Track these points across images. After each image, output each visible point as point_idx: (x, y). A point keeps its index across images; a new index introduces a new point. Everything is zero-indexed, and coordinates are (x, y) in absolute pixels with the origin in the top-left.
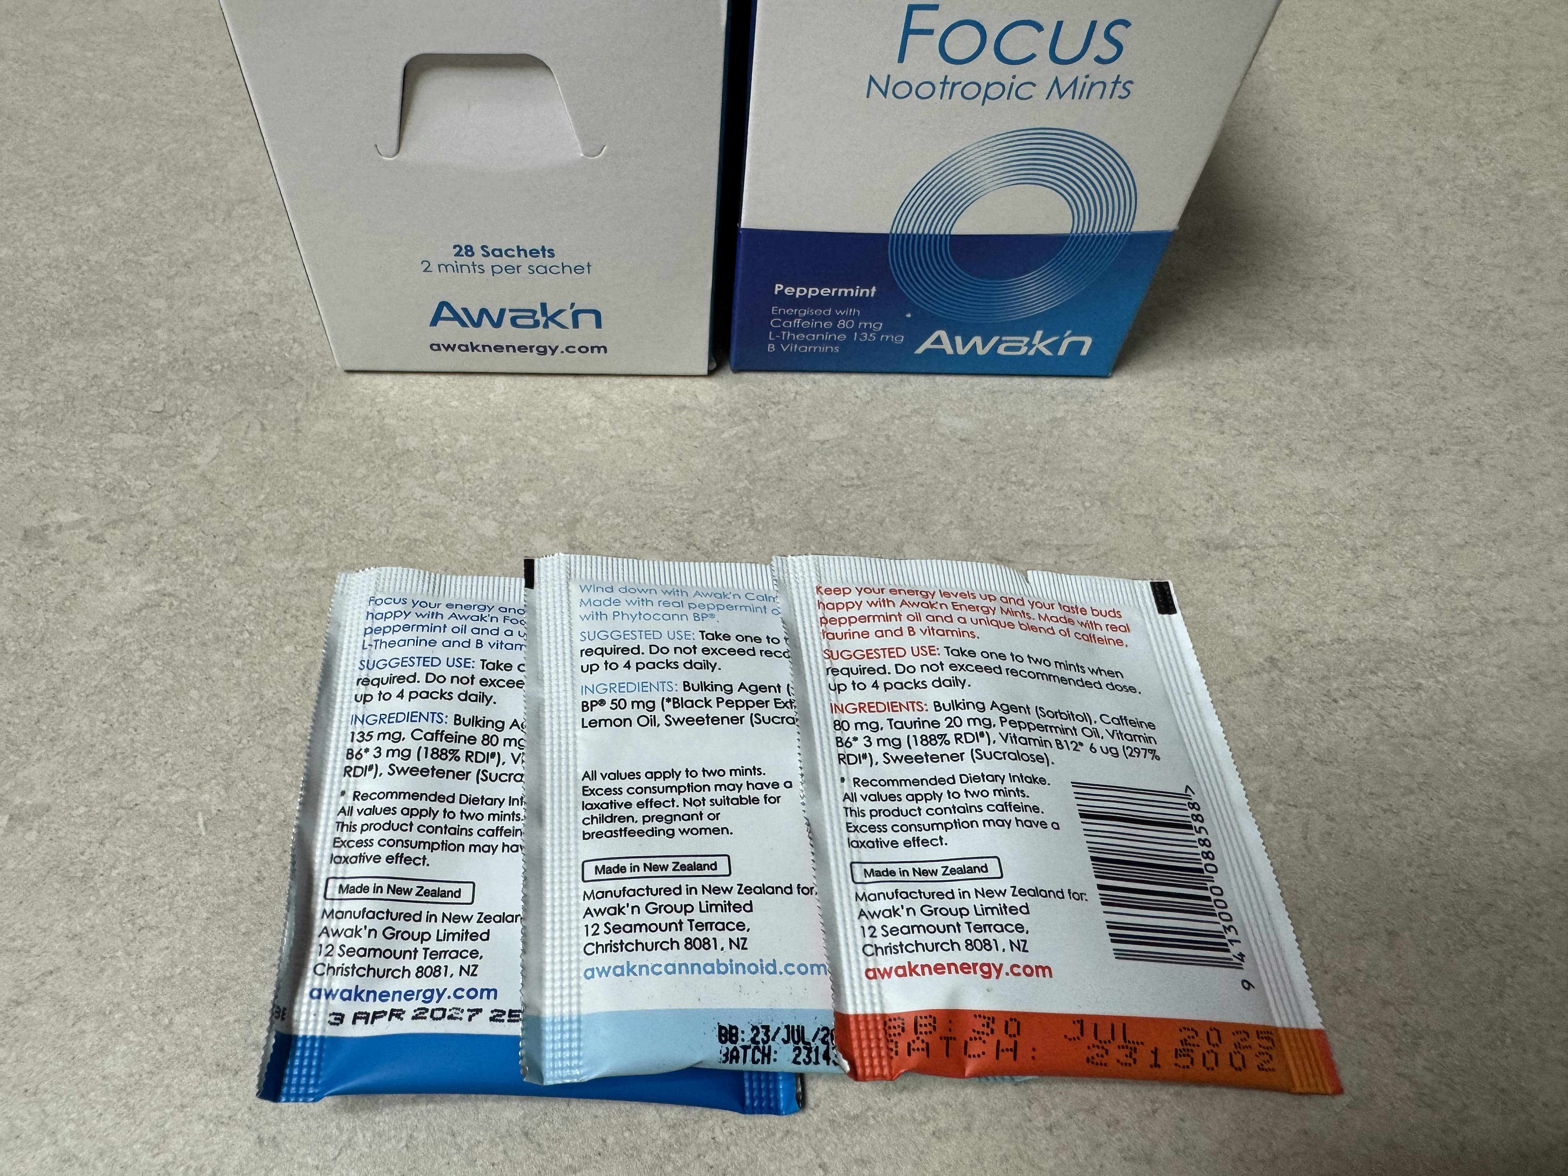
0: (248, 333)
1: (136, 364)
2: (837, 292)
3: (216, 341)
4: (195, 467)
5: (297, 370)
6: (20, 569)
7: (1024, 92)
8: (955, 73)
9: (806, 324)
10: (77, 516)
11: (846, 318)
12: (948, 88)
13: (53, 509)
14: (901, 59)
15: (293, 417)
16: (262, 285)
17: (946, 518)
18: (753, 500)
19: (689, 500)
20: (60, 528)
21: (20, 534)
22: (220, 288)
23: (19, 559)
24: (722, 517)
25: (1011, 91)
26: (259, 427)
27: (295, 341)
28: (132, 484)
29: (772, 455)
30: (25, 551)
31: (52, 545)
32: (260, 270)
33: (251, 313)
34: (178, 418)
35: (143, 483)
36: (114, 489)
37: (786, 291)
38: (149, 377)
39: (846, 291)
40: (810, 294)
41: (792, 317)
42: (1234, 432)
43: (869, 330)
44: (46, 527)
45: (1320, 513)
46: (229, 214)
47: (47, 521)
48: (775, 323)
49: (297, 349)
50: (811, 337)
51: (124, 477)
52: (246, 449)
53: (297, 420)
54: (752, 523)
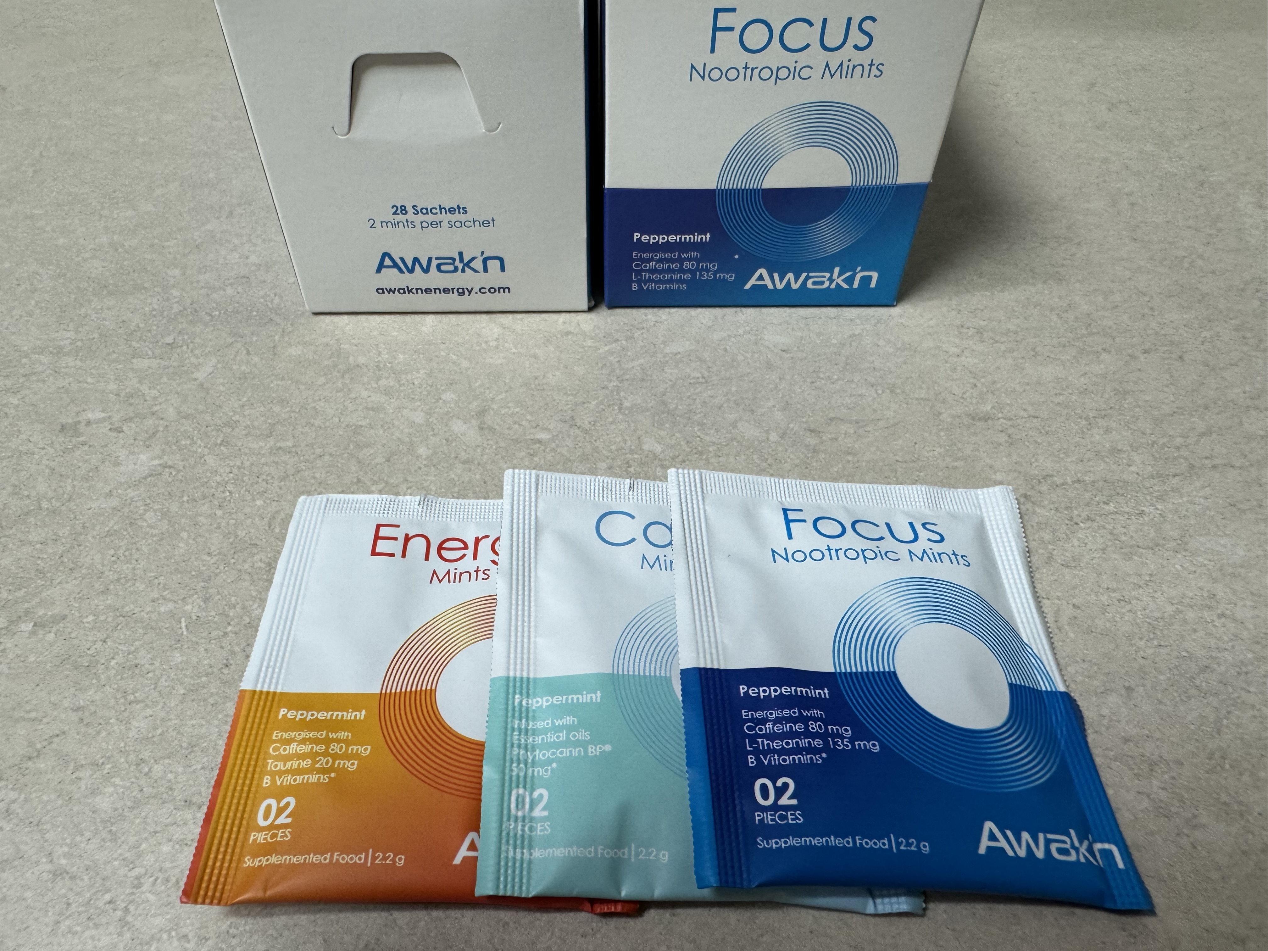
0: (240, 290)
1: (154, 313)
2: (680, 239)
3: (215, 296)
4: (196, 379)
5: (277, 314)
6: (56, 451)
7: (805, 73)
8: (754, 60)
9: (660, 266)
10: (103, 415)
11: (690, 260)
12: (749, 71)
13: (84, 411)
14: (713, 51)
15: (272, 345)
16: (254, 259)
17: (770, 404)
18: (622, 394)
19: (572, 394)
20: (89, 423)
21: (59, 427)
22: (221, 261)
23: (56, 445)
24: (597, 405)
25: (795, 73)
26: (245, 352)
27: (275, 295)
28: (147, 392)
29: (636, 363)
30: (61, 439)
31: (81, 434)
32: (252, 249)
33: (244, 277)
34: (185, 347)
35: (155, 392)
36: (132, 397)
37: (643, 238)
38: (164, 321)
39: (688, 237)
40: (661, 241)
41: (649, 260)
42: (992, 341)
43: (707, 270)
44: (79, 422)
45: (1060, 394)
46: (231, 214)
47: (80, 419)
48: (637, 265)
49: (277, 300)
50: (664, 277)
51: (141, 388)
52: (235, 367)
53: (274, 347)
54: (620, 409)
